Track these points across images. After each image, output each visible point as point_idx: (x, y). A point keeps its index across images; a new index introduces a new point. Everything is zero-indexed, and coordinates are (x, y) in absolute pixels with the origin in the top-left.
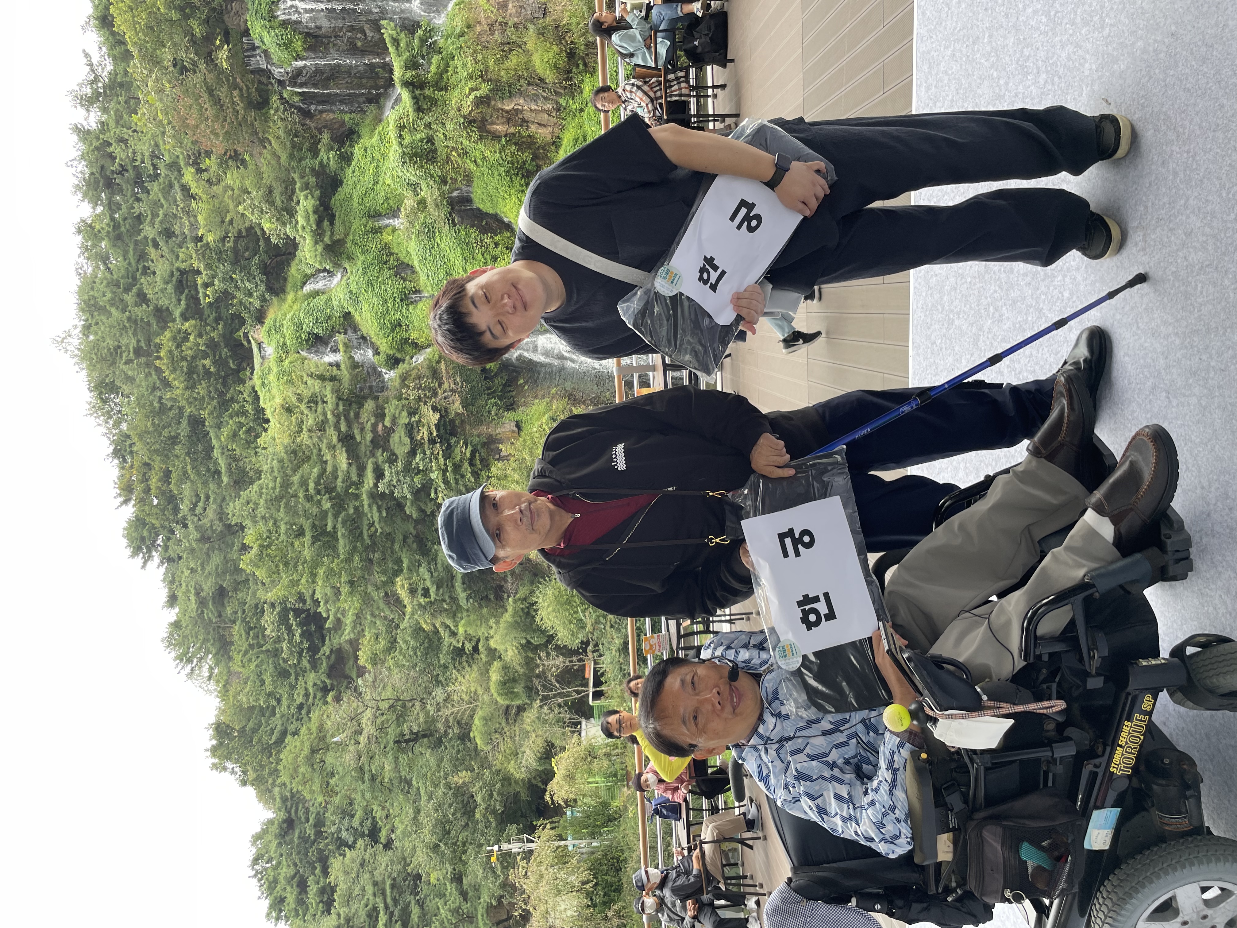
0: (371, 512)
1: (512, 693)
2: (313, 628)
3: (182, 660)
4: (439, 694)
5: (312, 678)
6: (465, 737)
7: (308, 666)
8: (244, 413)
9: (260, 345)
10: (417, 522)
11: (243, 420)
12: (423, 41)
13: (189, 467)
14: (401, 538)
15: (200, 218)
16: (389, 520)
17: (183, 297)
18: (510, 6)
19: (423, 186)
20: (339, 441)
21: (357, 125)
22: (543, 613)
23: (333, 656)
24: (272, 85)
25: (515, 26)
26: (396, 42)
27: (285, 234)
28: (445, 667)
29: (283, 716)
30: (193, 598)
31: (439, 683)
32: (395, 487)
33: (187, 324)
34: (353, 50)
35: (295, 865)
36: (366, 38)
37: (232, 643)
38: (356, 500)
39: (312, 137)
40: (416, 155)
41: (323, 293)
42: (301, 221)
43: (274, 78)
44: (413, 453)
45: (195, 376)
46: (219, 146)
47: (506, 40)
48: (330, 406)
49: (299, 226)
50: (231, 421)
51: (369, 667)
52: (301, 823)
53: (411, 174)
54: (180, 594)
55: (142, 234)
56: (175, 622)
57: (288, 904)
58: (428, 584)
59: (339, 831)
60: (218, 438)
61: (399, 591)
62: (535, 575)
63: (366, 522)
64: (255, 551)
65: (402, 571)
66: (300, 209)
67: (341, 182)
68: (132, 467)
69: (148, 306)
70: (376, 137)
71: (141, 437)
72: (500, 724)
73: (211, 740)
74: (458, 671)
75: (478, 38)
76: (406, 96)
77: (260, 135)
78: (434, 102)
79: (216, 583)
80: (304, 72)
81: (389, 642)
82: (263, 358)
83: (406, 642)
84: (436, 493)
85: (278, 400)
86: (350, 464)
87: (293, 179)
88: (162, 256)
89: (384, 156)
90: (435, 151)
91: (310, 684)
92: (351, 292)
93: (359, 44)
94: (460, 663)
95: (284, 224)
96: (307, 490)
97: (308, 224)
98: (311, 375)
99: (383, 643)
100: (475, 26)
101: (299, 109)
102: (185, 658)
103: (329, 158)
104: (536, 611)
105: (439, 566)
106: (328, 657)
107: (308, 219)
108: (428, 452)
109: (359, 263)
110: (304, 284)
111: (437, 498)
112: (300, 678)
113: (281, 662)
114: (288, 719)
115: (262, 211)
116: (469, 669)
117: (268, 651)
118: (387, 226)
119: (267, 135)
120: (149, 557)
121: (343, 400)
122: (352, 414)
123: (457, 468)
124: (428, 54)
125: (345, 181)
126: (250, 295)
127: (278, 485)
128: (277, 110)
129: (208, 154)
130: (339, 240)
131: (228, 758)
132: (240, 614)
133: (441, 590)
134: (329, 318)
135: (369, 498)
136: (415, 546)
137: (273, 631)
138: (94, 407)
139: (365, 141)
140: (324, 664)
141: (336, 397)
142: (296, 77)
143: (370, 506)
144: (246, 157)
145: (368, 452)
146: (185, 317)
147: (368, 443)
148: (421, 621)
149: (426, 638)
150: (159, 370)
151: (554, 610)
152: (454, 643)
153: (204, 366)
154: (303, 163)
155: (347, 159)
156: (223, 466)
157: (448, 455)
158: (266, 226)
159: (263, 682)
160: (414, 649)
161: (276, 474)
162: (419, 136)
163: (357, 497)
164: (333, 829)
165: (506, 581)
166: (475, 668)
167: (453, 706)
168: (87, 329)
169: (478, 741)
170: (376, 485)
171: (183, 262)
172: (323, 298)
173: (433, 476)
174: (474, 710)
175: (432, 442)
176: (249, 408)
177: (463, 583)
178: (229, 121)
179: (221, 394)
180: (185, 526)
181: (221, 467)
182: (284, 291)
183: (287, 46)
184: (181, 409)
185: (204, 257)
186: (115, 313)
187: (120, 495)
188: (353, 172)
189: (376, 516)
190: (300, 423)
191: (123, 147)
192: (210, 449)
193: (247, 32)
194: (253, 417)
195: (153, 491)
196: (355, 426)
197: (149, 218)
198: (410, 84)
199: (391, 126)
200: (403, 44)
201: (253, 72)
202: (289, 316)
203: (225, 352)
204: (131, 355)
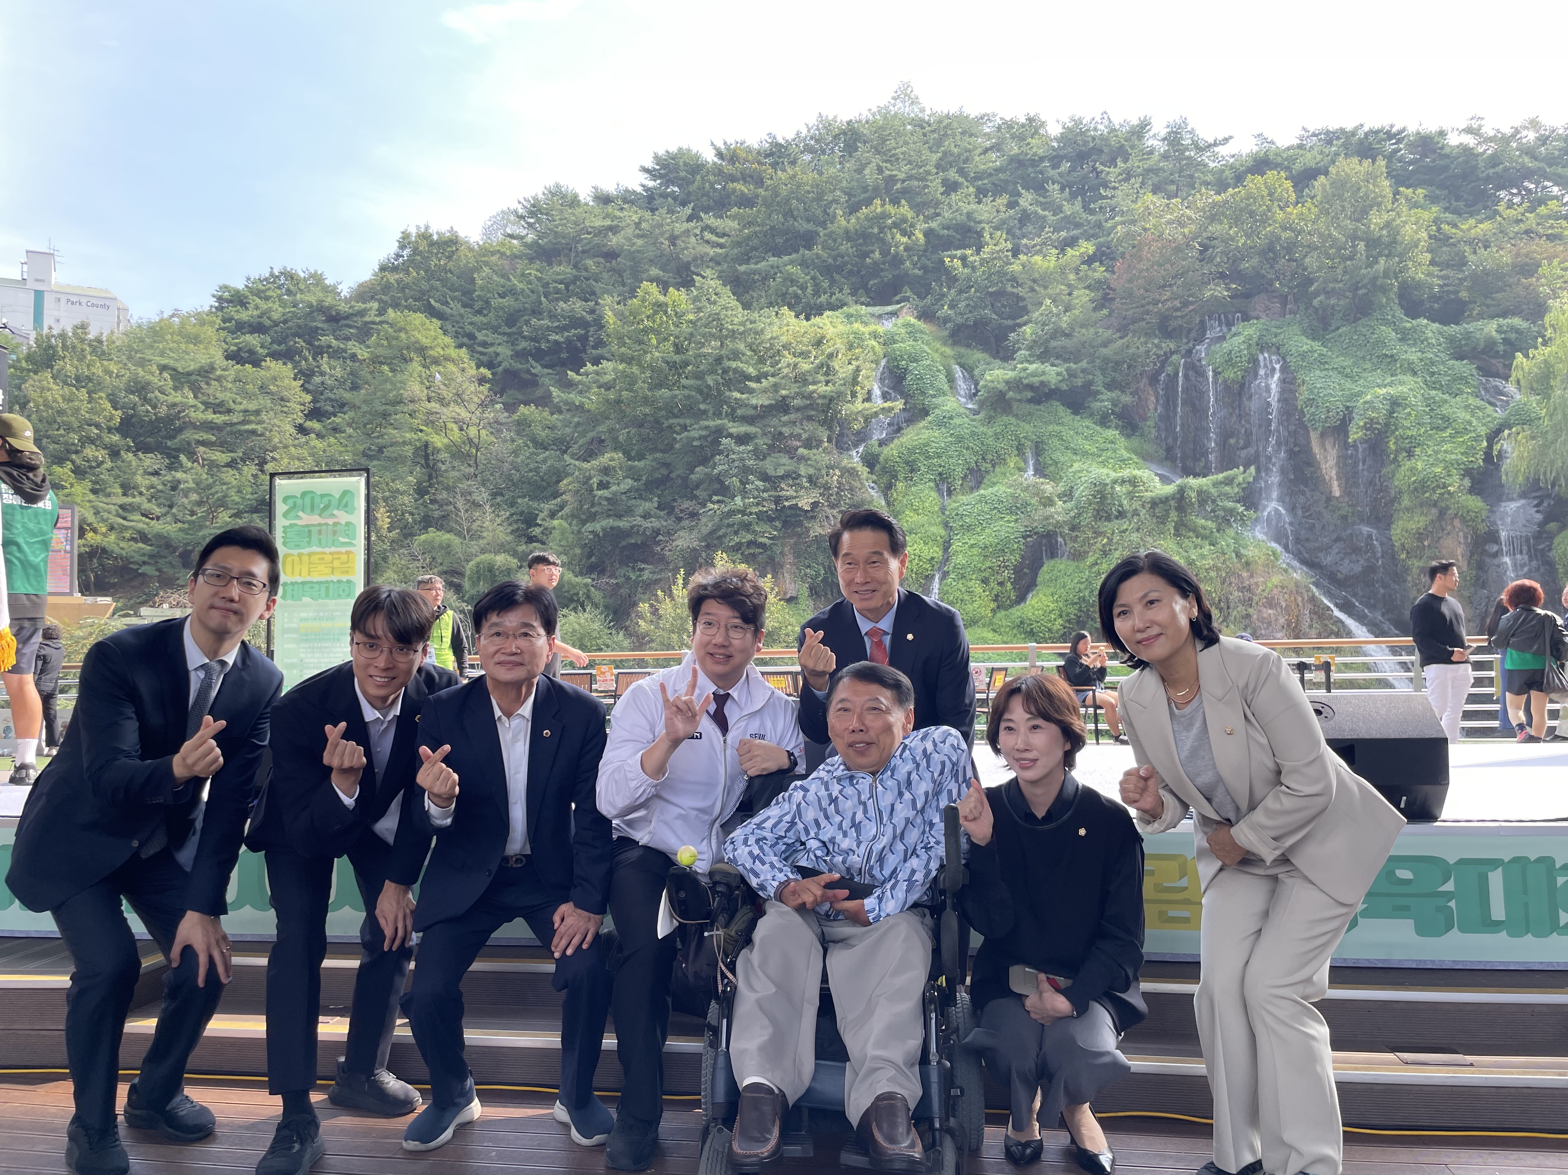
0: (699, 429)
1: (479, 579)
2: (564, 355)
3: (533, 206)
4: (482, 495)
5: (504, 351)
6: (427, 522)
7: (520, 347)
8: (817, 293)
9: (894, 314)
10: (685, 479)
11: (810, 290)
12: (1231, 512)
13: (757, 229)
14: (668, 461)
15: (1038, 258)
16: (689, 448)
17: (951, 233)
18: (1271, 611)
19: (1069, 505)
20: (784, 398)
21: (1142, 435)
22: (572, 617)
23: (529, 377)
24: (1187, 344)
25: (1248, 616)
26: (1229, 482)
27: (1020, 349)
28: (512, 504)
29: (462, 316)
30: (608, 222)
31: (494, 495)
32: (727, 456)
33: (921, 236)
34: (1225, 435)
35: (285, 322)
37: (550, 264)
38: (714, 414)
39: (1128, 384)
40: (1104, 497)
41: (951, 388)
42: (1032, 367)
43: (1194, 346)
44: (765, 478)
45: (861, 241)
46: (1118, 282)
47: (1232, 605)
48: (822, 389)
49: (1026, 365)
50: (808, 277)
51: (515, 417)
52: (334, 331)
53: (1082, 492)
54: (609, 209)
55: (1023, 191)
56: (579, 201)
57: (238, 311)
58: (614, 488)
59: (322, 374)
60: (791, 262)
61: (607, 455)
62: (615, 612)
63: (688, 422)
64: (662, 298)
65: (629, 460)
66: (1047, 367)
67: (1076, 412)
68: (759, 163)
69: (942, 194)
70: (1126, 454)
71: (794, 177)
72: (441, 564)
73: (438, 233)
74: (508, 518)
75: (1234, 573)
76: (1169, 489)
77: (1131, 327)
78: (1162, 520)
79: (622, 250)
80: (1201, 379)
81: (543, 441)
82: (880, 317)
83: (545, 461)
84: (718, 502)
85: (831, 331)
86: (756, 408)
87: (1081, 361)
88: (998, 211)
89: (1104, 464)
90: (1108, 519)
91: (499, 349)
92: (951, 418)
93: (1232, 441)
94: (516, 521)
95: (1030, 348)
96: (729, 359)
97: (1029, 374)
98: (858, 370)
99: (542, 434)
100: (1248, 571)
101: (1158, 373)
102: (535, 210)
103: (1103, 401)
104: (575, 609)
105: (633, 502)
106: (528, 372)
107: (1034, 374)
108: (765, 495)
109: (985, 429)
110: (962, 366)
111: (713, 503)
112: (505, 338)
113: (526, 317)
114: (458, 322)
115: (1044, 324)
116: (509, 531)
117: (540, 303)
118: (1026, 461)
119: (1130, 335)
120: (654, 176)
121: (829, 403)
122: (812, 413)
123: (747, 526)
124: (1217, 517)
125: (1078, 418)
126: (951, 307)
127: (736, 328)
128: (1158, 347)
129: (1110, 270)
130: (1011, 408)
131: (415, 251)
132: (584, 274)
133: (605, 503)
134: (923, 393)
135: (716, 426)
136: (657, 475)
137: (562, 309)
138: (830, 125)
139: (1122, 442)
140: (520, 366)
141: (833, 396)
142: (1195, 369)
143: (707, 427)
144: (1105, 311)
145: (767, 429)
146: (928, 233)
147: (779, 429)
148: (570, 479)
149: (548, 483)
150: (868, 202)
151: (574, 631)
152: (541, 515)
153: (873, 252)
154: (1098, 373)
155: (1103, 421)
156: (760, 266)
157: (761, 517)
158: (1028, 329)
159: (502, 296)
160: (536, 470)
161: (749, 326)
162: (1125, 502)
163: (718, 414)
164: (325, 368)
165: (610, 577)
166: (510, 538)
167: (467, 511)
168: (919, 123)
169: (423, 537)
170: (730, 435)
171: (991, 234)
172: (946, 387)
173: (738, 500)
174: (459, 534)
175: (778, 500)
176: (823, 298)
177: (612, 528)
178: (1146, 295)
179: (839, 269)
180: (689, 219)
181: (756, 263)
182: (955, 344)
183: (1229, 361)
184: (823, 224)
185: (995, 258)
186: (935, 157)
187: (728, 149)
188: (1088, 427)
189: (695, 434)
190: (804, 355)
191: (1120, 177)
192: (778, 253)
193: (1246, 318)
194: (812, 302)
195: (731, 185)
196: (799, 415)
197: (1041, 199)
198: (1182, 496)
199: (1136, 472)
200: (1227, 489)
201: (1202, 322)
202: (926, 348)
203: (888, 276)
204: (888, 172)
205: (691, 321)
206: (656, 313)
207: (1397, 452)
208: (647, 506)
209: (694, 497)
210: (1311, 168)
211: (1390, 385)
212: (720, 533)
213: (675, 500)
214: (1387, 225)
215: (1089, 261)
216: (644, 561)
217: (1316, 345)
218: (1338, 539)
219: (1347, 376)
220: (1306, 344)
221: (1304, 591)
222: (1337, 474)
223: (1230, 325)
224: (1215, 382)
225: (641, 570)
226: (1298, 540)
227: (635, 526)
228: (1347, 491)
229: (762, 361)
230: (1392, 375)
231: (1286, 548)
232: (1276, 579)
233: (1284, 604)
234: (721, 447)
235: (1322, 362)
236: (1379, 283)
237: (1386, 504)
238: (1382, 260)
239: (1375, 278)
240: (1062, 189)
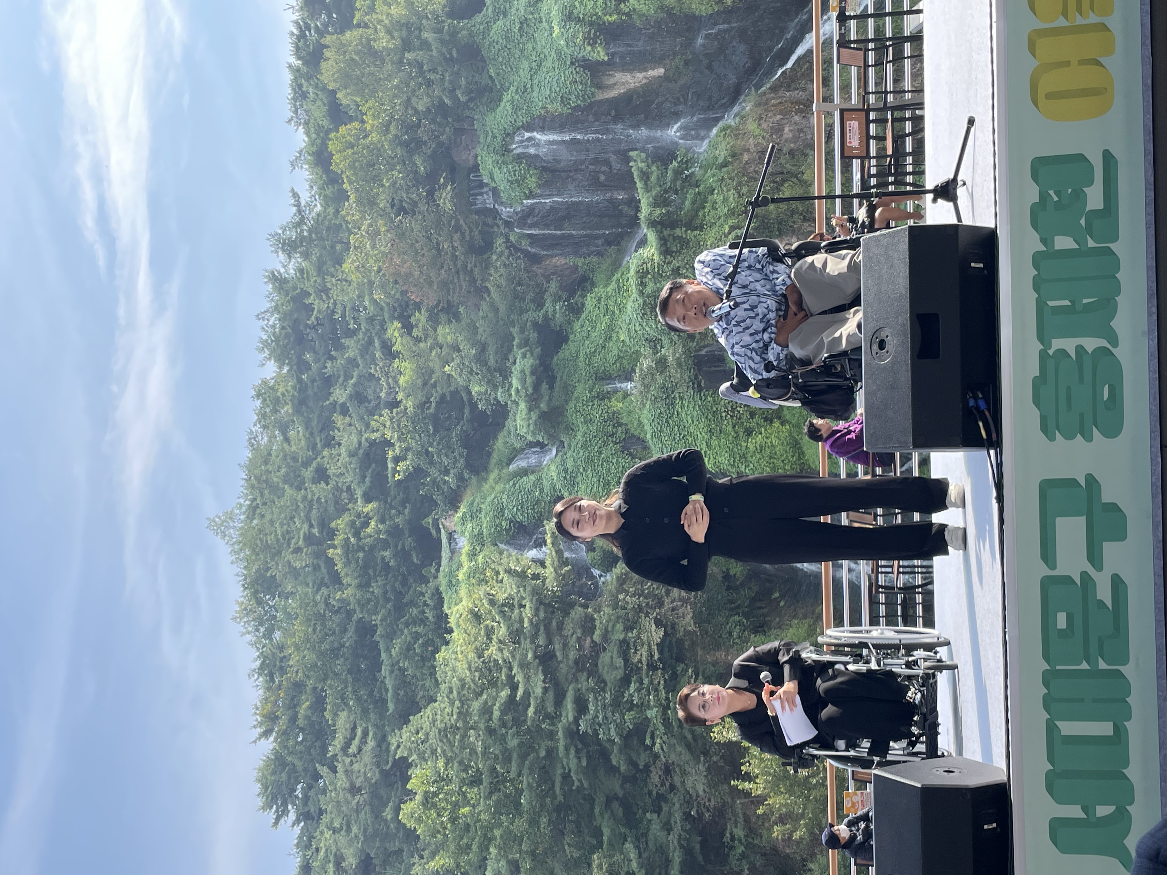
0: (568, 758)
8: (423, 621)
9: (451, 536)
10: (625, 779)
11: (420, 629)
12: (678, 173)
13: (350, 689)
14: (603, 799)
15: (402, 381)
16: (590, 771)
17: (369, 474)
18: (787, 130)
19: (666, 342)
20: (536, 657)
21: (592, 271)
24: (498, 226)
25: (791, 153)
26: (645, 176)
27: (496, 399)
32: (600, 725)
33: (370, 506)
34: (596, 185)
36: (611, 172)
38: (552, 740)
39: (538, 285)
41: (533, 472)
42: (515, 382)
43: (501, 219)
44: (626, 681)
45: (371, 572)
46: (432, 297)
48: (528, 612)
49: (513, 391)
50: (406, 631)
53: (651, 328)
54: (315, 864)
55: (331, 399)
60: (388, 650)
63: (559, 772)
64: (419, 798)
65: (601, 846)
66: (516, 368)
67: (566, 339)
68: (279, 688)
69: (327, 484)
70: (613, 286)
71: (297, 648)
75: (744, 168)
76: (652, 237)
77: (479, 282)
78: (685, 243)
79: (362, 851)
80: (537, 211)
82: (453, 552)
84: (652, 737)
85: (465, 604)
86: (545, 690)
87: (511, 334)
88: (350, 425)
89: (622, 309)
92: (566, 471)
93: (602, 178)
96: (491, 719)
97: (523, 387)
98: (509, 571)
100: (742, 154)
101: (527, 254)
103: (555, 310)
105: (651, 844)
107: (523, 381)
108: (646, 681)
109: (580, 435)
110: (511, 460)
111: (654, 744)
115: (471, 372)
118: (616, 391)
119: (487, 284)
120: (283, 812)
121: (545, 604)
122: (554, 623)
124: (682, 188)
125: (571, 337)
126: (447, 472)
127: (456, 710)
128: (500, 255)
129: (418, 306)
130: (558, 407)
134: (538, 502)
135: (565, 737)
136: (620, 812)
138: (245, 609)
139: (599, 290)
141: (537, 600)
143: (567, 749)
144: (461, 309)
145: (570, 676)
146: (368, 499)
147: (571, 662)
150: (330, 562)
153: (383, 558)
154: (525, 317)
155: (577, 310)
156: (390, 687)
158: (475, 389)
161: (455, 695)
163: (552, 735)
168: (253, 510)
170: (576, 720)
171: (373, 431)
172: (532, 478)
173: (651, 713)
175: (652, 667)
176: (429, 614)
178: (446, 267)
179: (399, 595)
180: (334, 770)
181: (387, 690)
182: (486, 469)
183: (519, 182)
184: (349, 614)
185: (399, 426)
186: (289, 491)
187: (261, 724)
188: (582, 326)
189: (573, 763)
190: (489, 633)
191: (324, 297)
192: (377, 666)
193: (475, 168)
194: (432, 627)
195: (301, 722)
196: (556, 640)
197: (341, 380)
198: (659, 223)
199: (632, 272)
200: (653, 178)
201: (478, 212)
202: (489, 499)
203: (409, 541)
204: (300, 543)
205: (446, 764)
206: (434, 805)
207: (619, 12)
208: (656, 828)
209: (647, 769)
210: (328, 110)
211: (549, 22)
212: (689, 737)
213: (650, 793)
214: (389, 32)
215: (408, 327)
216: (722, 834)
217: (506, 97)
218: (710, 67)
219: (539, 66)
220: (505, 106)
221: (764, 98)
222: (641, 71)
223: (482, 185)
224: (541, 196)
225: (733, 838)
226: (710, 108)
227: (679, 842)
228: (658, 61)
229: (493, 683)
230: (541, 22)
231: (717, 120)
232: (751, 126)
233: (779, 117)
234: (590, 731)
235: (524, 90)
236: (447, 38)
237: (674, 22)
238: (425, 35)
239: (442, 41)
240: (332, 358)
